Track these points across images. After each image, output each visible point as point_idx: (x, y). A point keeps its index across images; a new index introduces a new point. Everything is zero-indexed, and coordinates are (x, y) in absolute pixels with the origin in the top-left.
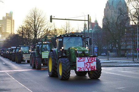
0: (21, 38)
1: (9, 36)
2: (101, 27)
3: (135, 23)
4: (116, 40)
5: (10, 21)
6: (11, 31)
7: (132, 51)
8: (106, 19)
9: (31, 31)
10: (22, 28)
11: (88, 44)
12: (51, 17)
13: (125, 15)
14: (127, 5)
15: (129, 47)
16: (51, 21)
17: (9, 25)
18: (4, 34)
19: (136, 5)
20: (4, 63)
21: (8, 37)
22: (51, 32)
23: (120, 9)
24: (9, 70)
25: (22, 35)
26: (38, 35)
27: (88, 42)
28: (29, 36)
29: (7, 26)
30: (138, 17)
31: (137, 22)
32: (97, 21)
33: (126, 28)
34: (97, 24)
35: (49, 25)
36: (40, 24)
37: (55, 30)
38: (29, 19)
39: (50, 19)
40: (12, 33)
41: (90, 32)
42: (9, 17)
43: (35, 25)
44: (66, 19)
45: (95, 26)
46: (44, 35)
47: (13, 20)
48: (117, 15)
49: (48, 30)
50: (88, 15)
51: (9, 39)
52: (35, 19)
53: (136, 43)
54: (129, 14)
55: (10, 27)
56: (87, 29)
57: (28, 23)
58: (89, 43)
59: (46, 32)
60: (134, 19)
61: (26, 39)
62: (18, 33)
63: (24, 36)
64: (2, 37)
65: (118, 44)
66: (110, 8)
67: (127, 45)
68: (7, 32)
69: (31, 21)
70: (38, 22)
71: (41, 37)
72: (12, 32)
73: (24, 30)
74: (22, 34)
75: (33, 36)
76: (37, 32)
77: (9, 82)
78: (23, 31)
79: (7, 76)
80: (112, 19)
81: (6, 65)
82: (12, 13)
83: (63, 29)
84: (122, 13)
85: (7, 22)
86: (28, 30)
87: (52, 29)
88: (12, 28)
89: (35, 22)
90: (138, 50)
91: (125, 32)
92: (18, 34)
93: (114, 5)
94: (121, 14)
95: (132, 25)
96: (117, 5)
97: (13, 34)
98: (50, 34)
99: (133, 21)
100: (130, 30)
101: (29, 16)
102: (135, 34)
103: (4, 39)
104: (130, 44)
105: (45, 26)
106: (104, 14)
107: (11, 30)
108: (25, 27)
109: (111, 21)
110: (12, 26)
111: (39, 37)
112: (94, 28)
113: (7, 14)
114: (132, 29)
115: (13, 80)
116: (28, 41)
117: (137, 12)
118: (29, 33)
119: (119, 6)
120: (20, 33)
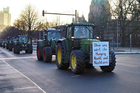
0: (16, 30)
2: (87, 21)
3: (116, 18)
4: (99, 32)
5: (7, 15)
6: (8, 24)
7: (113, 41)
8: (91, 14)
9: (25, 24)
10: (18, 21)
12: (43, 11)
13: (107, 11)
14: (109, 3)
15: (110, 38)
16: (43, 15)
17: (6, 18)
18: (1, 27)
19: (116, 3)
20: (1, 52)
21: (5, 29)
22: (43, 24)
23: (103, 6)
26: (32, 28)
28: (24, 28)
29: (4, 19)
30: (118, 12)
31: (117, 17)
32: (83, 16)
33: (108, 22)
34: (84, 18)
35: (41, 19)
36: (34, 18)
37: (47, 23)
38: (24, 13)
39: (43, 13)
42: (6, 11)
43: (29, 19)
44: (56, 14)
45: (82, 20)
46: (38, 27)
47: (10, 14)
48: (100, 11)
49: (41, 23)
50: (76, 11)
51: (5, 31)
52: (29, 13)
53: (117, 34)
54: (111, 10)
55: (7, 20)
57: (23, 16)
59: (39, 25)
60: (114, 14)
61: (21, 31)
63: (20, 28)
65: (101, 35)
66: (94, 5)
67: (109, 37)
68: (4, 24)
69: (25, 15)
70: (32, 16)
71: (35, 29)
72: (9, 25)
73: (20, 23)
74: (18, 26)
75: (27, 28)
76: (31, 25)
77: (5, 68)
78: (18, 24)
79: (4, 63)
80: (97, 14)
81: (3, 53)
82: (9, 8)
83: (54, 22)
85: (4, 16)
86: (23, 23)
87: (44, 22)
88: (9, 22)
89: (29, 16)
90: (117, 40)
91: (107, 25)
92: (14, 27)
93: (98, 2)
94: (104, 10)
95: (113, 20)
96: (101, 2)
97: (9, 26)
98: (43, 26)
99: (114, 16)
100: (111, 23)
101: (24, 10)
102: (115, 27)
103: (2, 30)
104: (111, 35)
105: (38, 20)
106: (90, 10)
107: (8, 22)
108: (21, 20)
109: (96, 16)
110: (8, 19)
111: (33, 29)
112: (81, 22)
113: (4, 8)
114: (112, 23)
115: (9, 66)
116: (23, 32)
117: (117, 9)
118: (24, 26)
119: (102, 3)
120: (16, 26)
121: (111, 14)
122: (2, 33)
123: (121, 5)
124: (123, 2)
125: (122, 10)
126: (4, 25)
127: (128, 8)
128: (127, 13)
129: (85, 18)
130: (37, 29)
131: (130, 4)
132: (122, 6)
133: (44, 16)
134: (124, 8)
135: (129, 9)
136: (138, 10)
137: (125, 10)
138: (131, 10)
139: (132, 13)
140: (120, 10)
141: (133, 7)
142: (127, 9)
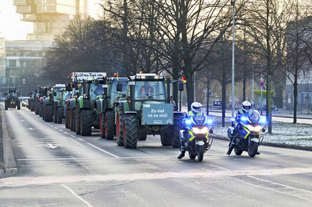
0: (118, 37)
1: (70, 28)
6: (77, 8)
18: (46, 21)
20: (51, 146)
21: (65, 35)
22: (248, 6)
24: (75, 173)
25: (124, 24)
26: (192, 24)
28: (153, 28)
40: (78, 16)
46: (221, 21)
51: (67, 44)
59: (226, 10)
61: (141, 42)
62: (107, 16)
63: (133, 28)
64: (38, 33)
68: (59, 9)
71: (205, 31)
72: (82, 11)
74: (124, 19)
76: (186, 9)
78: (125, 7)
79: (72, 202)
81: (60, 153)
92: (105, 22)
97: (83, 18)
103: (49, 41)
111: (196, 30)
116: (151, 47)
118: (151, 16)
120: (115, 15)
122: (49, 52)
126: (57, 14)
130: (216, 34)
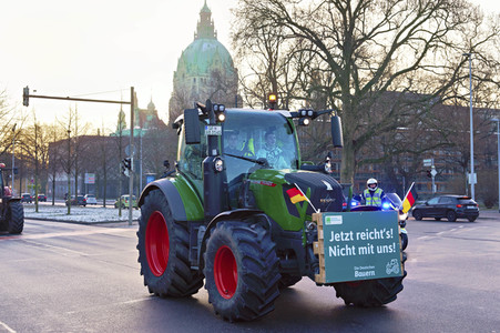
8: (178, 99)
11: (130, 168)
12: (26, 91)
13: (229, 91)
14: (235, 64)
16: (26, 103)
23: (216, 74)
27: (130, 162)
30: (262, 95)
32: (153, 105)
34: (155, 113)
37: (37, 128)
39: (24, 95)
41: (135, 134)
44: (68, 99)
45: (150, 118)
48: (208, 89)
49: (17, 129)
50: (132, 88)
54: (241, 87)
56: (128, 127)
58: (132, 165)
60: (253, 101)
66: (188, 70)
83: (58, 124)
84: (223, 86)
87: (26, 126)
94: (219, 87)
96: (209, 63)
98: (22, 138)
105: (8, 117)
112: (147, 124)
117: (260, 83)
119: (214, 67)
121: (241, 98)
123: (274, 72)
124: (279, 63)
125: (275, 87)
127: (294, 83)
128: (293, 97)
129: (158, 113)
131: (300, 70)
132: (277, 74)
133: (27, 105)
134: (281, 80)
135: (297, 85)
136: (325, 87)
137: (285, 88)
138: (303, 87)
139: (307, 99)
140: (271, 87)
141: (309, 78)
142: (290, 86)
